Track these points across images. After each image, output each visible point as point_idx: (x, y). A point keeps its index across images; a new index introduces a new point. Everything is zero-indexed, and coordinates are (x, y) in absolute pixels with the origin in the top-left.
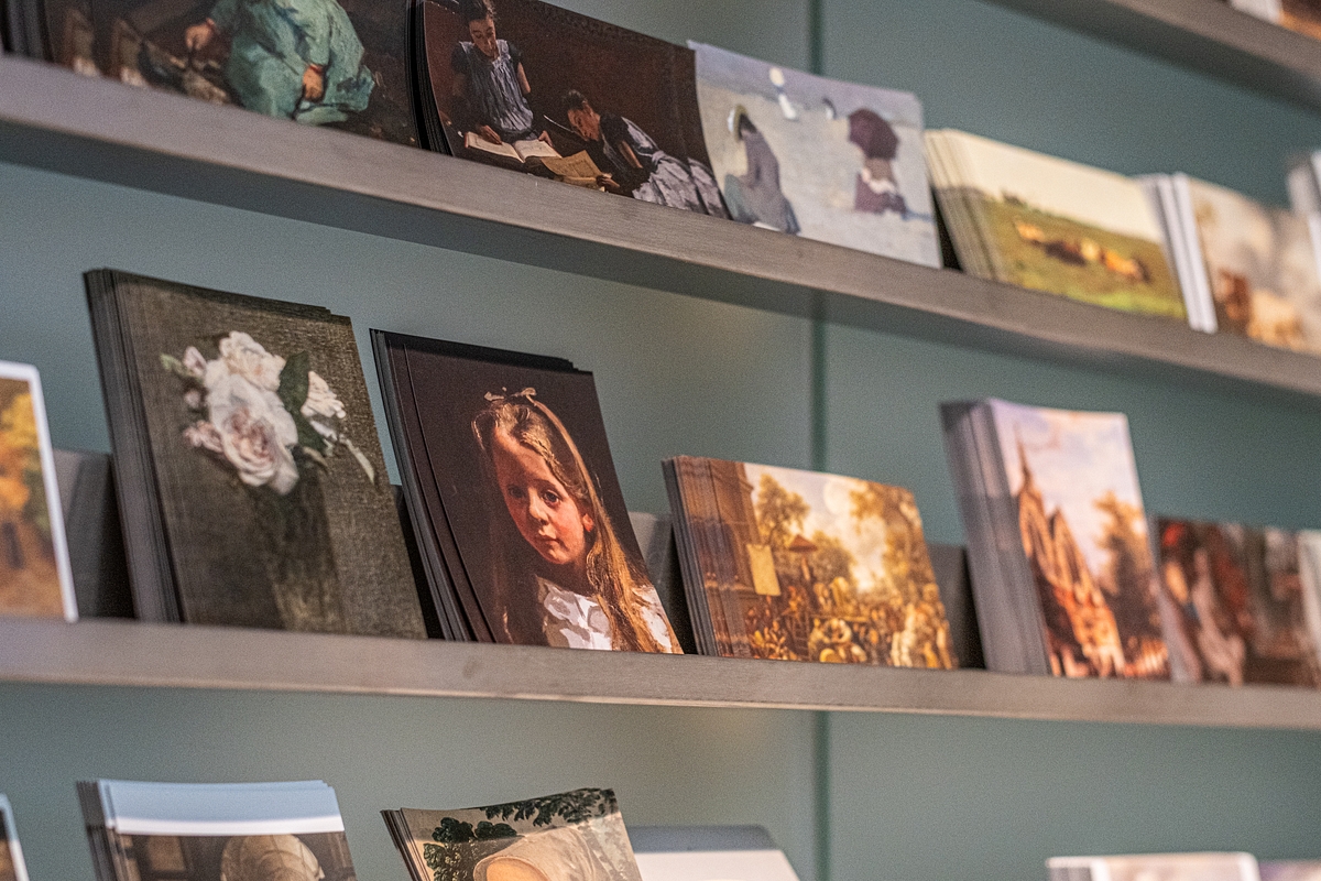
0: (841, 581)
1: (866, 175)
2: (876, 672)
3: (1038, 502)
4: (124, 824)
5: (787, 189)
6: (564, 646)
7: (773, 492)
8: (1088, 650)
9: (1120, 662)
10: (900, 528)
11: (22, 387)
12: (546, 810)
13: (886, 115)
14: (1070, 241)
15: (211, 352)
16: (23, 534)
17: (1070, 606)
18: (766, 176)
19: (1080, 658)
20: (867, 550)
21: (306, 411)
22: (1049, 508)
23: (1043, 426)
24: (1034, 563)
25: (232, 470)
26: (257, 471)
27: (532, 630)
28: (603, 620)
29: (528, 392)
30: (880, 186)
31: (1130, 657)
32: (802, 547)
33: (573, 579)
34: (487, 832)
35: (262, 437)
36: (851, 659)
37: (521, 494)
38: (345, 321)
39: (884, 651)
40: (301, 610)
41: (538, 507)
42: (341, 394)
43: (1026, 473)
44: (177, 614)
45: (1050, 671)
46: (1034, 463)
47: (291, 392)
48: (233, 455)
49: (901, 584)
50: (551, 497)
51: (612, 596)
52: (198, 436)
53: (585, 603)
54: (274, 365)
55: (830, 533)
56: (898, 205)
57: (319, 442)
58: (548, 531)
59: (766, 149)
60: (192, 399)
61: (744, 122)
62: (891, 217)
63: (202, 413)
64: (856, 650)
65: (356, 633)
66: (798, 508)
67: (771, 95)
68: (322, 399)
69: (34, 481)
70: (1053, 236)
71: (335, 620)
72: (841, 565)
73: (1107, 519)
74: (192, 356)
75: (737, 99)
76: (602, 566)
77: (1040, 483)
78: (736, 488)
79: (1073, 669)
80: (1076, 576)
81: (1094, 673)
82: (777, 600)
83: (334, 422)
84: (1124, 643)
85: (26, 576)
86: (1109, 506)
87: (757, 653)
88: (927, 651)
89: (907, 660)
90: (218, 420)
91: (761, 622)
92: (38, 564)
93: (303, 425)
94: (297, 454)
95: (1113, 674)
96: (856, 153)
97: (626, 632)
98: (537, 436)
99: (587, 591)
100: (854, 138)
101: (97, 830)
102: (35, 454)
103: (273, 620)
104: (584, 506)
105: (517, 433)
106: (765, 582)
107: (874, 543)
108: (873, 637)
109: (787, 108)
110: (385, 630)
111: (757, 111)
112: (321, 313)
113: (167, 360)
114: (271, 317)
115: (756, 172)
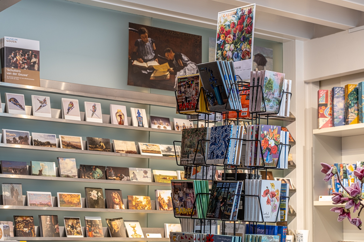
0: (141, 204)
1: (144, 175)
2: (143, 210)
3: (161, 197)
4: (86, 219)
5: (137, 177)
6: (115, 209)
7: (136, 197)
8: (164, 208)
9: (167, 209)
10: (148, 200)
11: (80, 195)
12: (117, 219)
13: (147, 170)
14: (166, 177)
15: (92, 191)
16: (79, 203)
17: (163, 205)
18: (135, 176)
19: (163, 209)
20: (144, 201)
21: (98, 195)
22: (162, 198)
23: (163, 191)
24: (159, 202)
25: (93, 199)
26: (94, 198)
27: (113, 208)
28: (119, 207)
29: (116, 192)
30: (145, 176)
31: (168, 209)
32: (138, 201)
33: (117, 204)
34: (113, 220)
35: (95, 197)
36: (141, 209)
37: (114, 199)
38: (102, 189)
39: (144, 209)
40: (96, 207)
41: (115, 200)
42: (101, 193)
43: (160, 195)
44: (88, 207)
45: (159, 210)
46: (161, 194)
47: (97, 194)
48: (93, 198)
49: (147, 204)
50: (116, 199)
51: (120, 205)
52: (90, 197)
53: (118, 206)
54: (96, 192)
55: (141, 200)
56: (147, 177)
57: (99, 197)
58: (116, 201)
59: (135, 174)
60: (90, 195)
61: (133, 173)
62: (146, 178)
63: (91, 195)
64: (142, 208)
65: (100, 208)
66: (138, 199)
67: (136, 170)
68: (100, 194)
69: (80, 200)
70: (164, 177)
71: (99, 207)
72: (141, 202)
73: (168, 198)
74: (91, 192)
75: (133, 171)
76: (120, 203)
77: (161, 196)
78: (132, 198)
79: (162, 209)
80: (164, 202)
81: (164, 210)
82: (135, 205)
83: (100, 195)
84: (168, 208)
85: (79, 205)
86: (169, 197)
87: (133, 209)
88: (149, 208)
89: (147, 209)
90: (92, 196)
91: (133, 207)
92: (80, 205)
93: (98, 196)
94: (97, 197)
95: (166, 210)
96: (144, 173)
97: (121, 208)
98: (116, 195)
99: (118, 205)
100: (144, 172)
101: (85, 219)
102: (80, 199)
103: (94, 207)
104: (119, 199)
105: (115, 195)
106: (134, 204)
107: (145, 201)
108: (143, 207)
109: (138, 171)
110: (102, 208)
111: (135, 172)
112: (100, 188)
113: (89, 192)
114: (97, 189)
115: (134, 176)
